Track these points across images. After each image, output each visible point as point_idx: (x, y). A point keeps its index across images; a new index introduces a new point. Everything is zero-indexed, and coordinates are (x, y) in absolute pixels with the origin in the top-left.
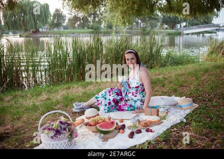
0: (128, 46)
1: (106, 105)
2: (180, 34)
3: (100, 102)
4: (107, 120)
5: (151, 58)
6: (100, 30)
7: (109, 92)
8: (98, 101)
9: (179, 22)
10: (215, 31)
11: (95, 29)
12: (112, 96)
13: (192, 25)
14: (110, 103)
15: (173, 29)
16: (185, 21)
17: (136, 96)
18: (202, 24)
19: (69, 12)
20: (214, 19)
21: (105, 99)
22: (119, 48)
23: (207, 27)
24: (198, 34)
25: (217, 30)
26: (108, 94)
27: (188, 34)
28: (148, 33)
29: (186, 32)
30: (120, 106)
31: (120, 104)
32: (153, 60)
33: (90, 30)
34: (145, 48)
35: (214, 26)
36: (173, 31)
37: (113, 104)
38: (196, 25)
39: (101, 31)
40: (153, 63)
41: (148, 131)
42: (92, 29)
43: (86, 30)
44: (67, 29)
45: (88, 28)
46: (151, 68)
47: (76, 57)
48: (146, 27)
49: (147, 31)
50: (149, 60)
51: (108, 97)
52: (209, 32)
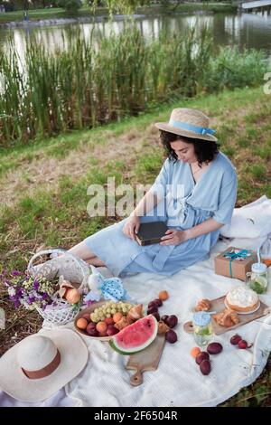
0: (141, 51)
2: (236, 12)
5: (189, 73)
6: (79, 8)
22: (125, 58)
24: (269, 9)
27: (250, 11)
28: (174, 10)
29: (246, 6)
32: (193, 79)
33: (60, 10)
34: (175, 53)
36: (221, 4)
39: (82, 10)
40: (194, 85)
42: (62, 7)
43: (51, 10)
44: (12, 10)
45: (55, 6)
46: (190, 95)
47: (37, 85)
49: (171, 7)
50: (185, 77)
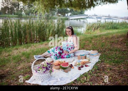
1: (54, 56)
2: (67, 19)
3: (51, 54)
4: (64, 62)
7: (56, 49)
8: (50, 54)
9: (67, 13)
10: (86, 18)
11: (19, 15)
12: (58, 50)
13: (74, 14)
14: (56, 55)
15: (64, 16)
16: (70, 12)
17: (71, 50)
18: (79, 14)
19: (2, 4)
20: (85, 11)
21: (54, 52)
23: (82, 16)
24: (77, 19)
25: (87, 18)
26: (55, 50)
29: (71, 18)
30: (62, 56)
31: (62, 55)
33: (16, 16)
35: (86, 15)
36: (64, 17)
37: (58, 55)
38: (76, 14)
39: (23, 16)
41: (86, 66)
42: (17, 14)
43: (13, 15)
48: (49, 15)
51: (55, 51)
52: (83, 19)
